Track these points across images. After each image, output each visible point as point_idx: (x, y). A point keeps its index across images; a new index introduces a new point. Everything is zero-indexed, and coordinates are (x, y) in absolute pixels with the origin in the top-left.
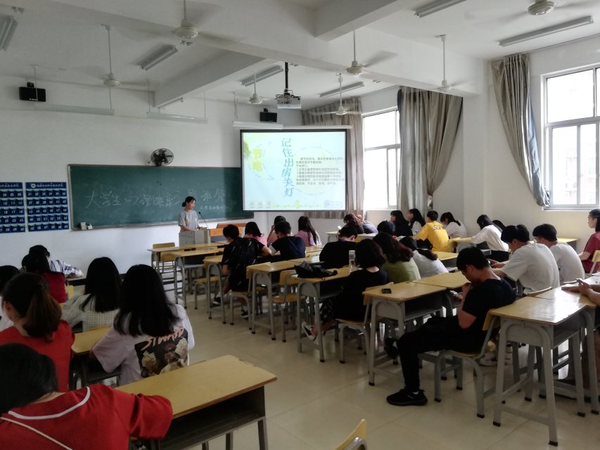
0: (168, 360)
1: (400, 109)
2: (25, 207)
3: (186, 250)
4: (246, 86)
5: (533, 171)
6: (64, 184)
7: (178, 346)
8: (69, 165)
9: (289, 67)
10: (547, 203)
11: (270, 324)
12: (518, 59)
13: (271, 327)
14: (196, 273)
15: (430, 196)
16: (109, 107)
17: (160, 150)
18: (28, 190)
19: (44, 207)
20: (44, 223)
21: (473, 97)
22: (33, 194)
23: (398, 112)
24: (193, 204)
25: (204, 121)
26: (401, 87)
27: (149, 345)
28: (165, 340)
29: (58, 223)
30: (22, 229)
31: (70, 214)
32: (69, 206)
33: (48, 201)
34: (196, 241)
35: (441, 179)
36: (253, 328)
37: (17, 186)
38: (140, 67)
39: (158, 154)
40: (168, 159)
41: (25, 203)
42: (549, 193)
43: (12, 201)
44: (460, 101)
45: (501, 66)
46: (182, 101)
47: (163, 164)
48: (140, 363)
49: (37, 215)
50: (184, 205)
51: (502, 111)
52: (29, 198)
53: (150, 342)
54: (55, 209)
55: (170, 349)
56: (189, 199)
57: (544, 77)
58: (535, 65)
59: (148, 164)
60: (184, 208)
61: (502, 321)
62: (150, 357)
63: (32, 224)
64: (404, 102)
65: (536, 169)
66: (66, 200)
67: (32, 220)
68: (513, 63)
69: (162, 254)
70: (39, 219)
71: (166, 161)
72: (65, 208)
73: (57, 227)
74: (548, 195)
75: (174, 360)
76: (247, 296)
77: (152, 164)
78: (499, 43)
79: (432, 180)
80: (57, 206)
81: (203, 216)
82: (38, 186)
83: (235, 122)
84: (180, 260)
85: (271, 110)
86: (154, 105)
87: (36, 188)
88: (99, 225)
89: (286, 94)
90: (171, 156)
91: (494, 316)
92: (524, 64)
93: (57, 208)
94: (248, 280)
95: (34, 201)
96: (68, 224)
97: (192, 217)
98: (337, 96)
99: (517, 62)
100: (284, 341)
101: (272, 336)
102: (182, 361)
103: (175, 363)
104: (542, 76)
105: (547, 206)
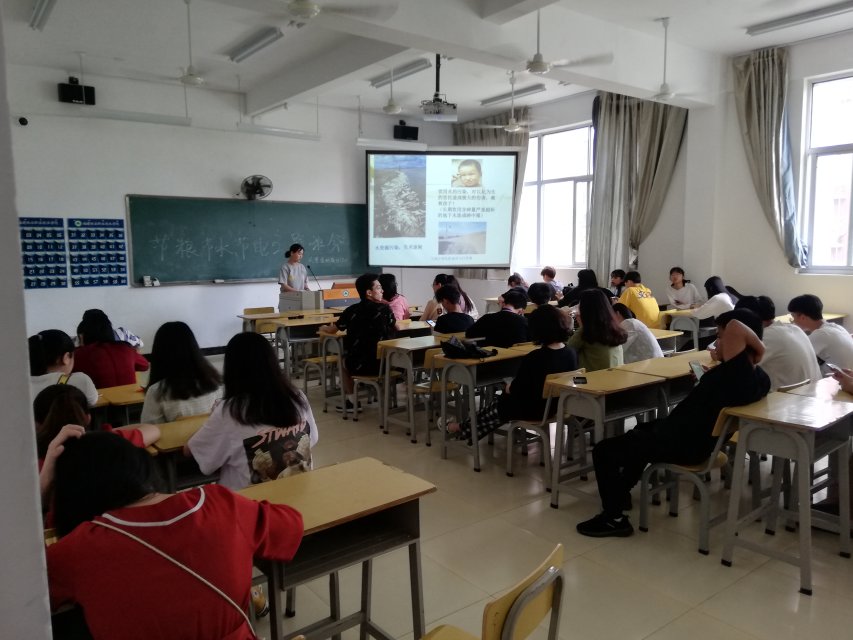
0: (288, 462)
1: (595, 124)
2: (67, 253)
3: (290, 318)
4: (377, 87)
5: (785, 217)
6: (121, 223)
7: (300, 444)
8: (128, 195)
9: (442, 61)
10: (803, 264)
11: (409, 421)
12: (773, 55)
13: (411, 425)
14: (303, 350)
15: (635, 251)
16: (185, 115)
17: (254, 178)
18: (71, 229)
19: (93, 253)
20: (94, 276)
21: (703, 109)
22: (78, 234)
23: (593, 129)
24: (300, 255)
25: (316, 138)
26: (599, 92)
27: (262, 441)
28: (284, 435)
29: (112, 276)
30: (63, 284)
31: (128, 264)
32: (128, 253)
33: (98, 244)
34: (304, 305)
35: (651, 227)
36: (385, 426)
37: (56, 223)
38: (228, 58)
39: (250, 182)
40: (265, 190)
41: (67, 248)
42: (807, 249)
43: (50, 244)
44: (684, 115)
45: (747, 64)
46: (286, 108)
47: (258, 197)
48: (250, 465)
49: (84, 265)
50: (288, 255)
51: (745, 130)
52: (72, 241)
53: (265, 437)
54: (109, 256)
55: (290, 447)
56: (296, 248)
57: (809, 81)
58: (797, 63)
59: (237, 197)
60: (288, 259)
61: (741, 423)
62: (263, 457)
63: (76, 277)
64: (602, 115)
65: (790, 214)
66: (124, 244)
67: (76, 270)
68: (764, 61)
69: (257, 322)
70: (86, 270)
71: (262, 193)
72: (122, 256)
73: (111, 282)
74: (805, 252)
75: (295, 462)
76: (378, 382)
77: (242, 196)
78: (745, 31)
79: (639, 227)
80: (110, 252)
81: (314, 272)
82: (85, 224)
83: (359, 140)
84: (283, 332)
85: (410, 123)
86: (246, 112)
87: (83, 226)
88: (169, 280)
89: (437, 99)
90: (269, 186)
91: (729, 416)
92: (781, 63)
93: (111, 256)
94: (380, 360)
95: (80, 245)
96: (125, 278)
97: (298, 272)
98: (506, 104)
99: (770, 58)
100: (429, 445)
101: (411, 438)
102: (305, 463)
103: (296, 466)
104: (806, 80)
105: (803, 267)
